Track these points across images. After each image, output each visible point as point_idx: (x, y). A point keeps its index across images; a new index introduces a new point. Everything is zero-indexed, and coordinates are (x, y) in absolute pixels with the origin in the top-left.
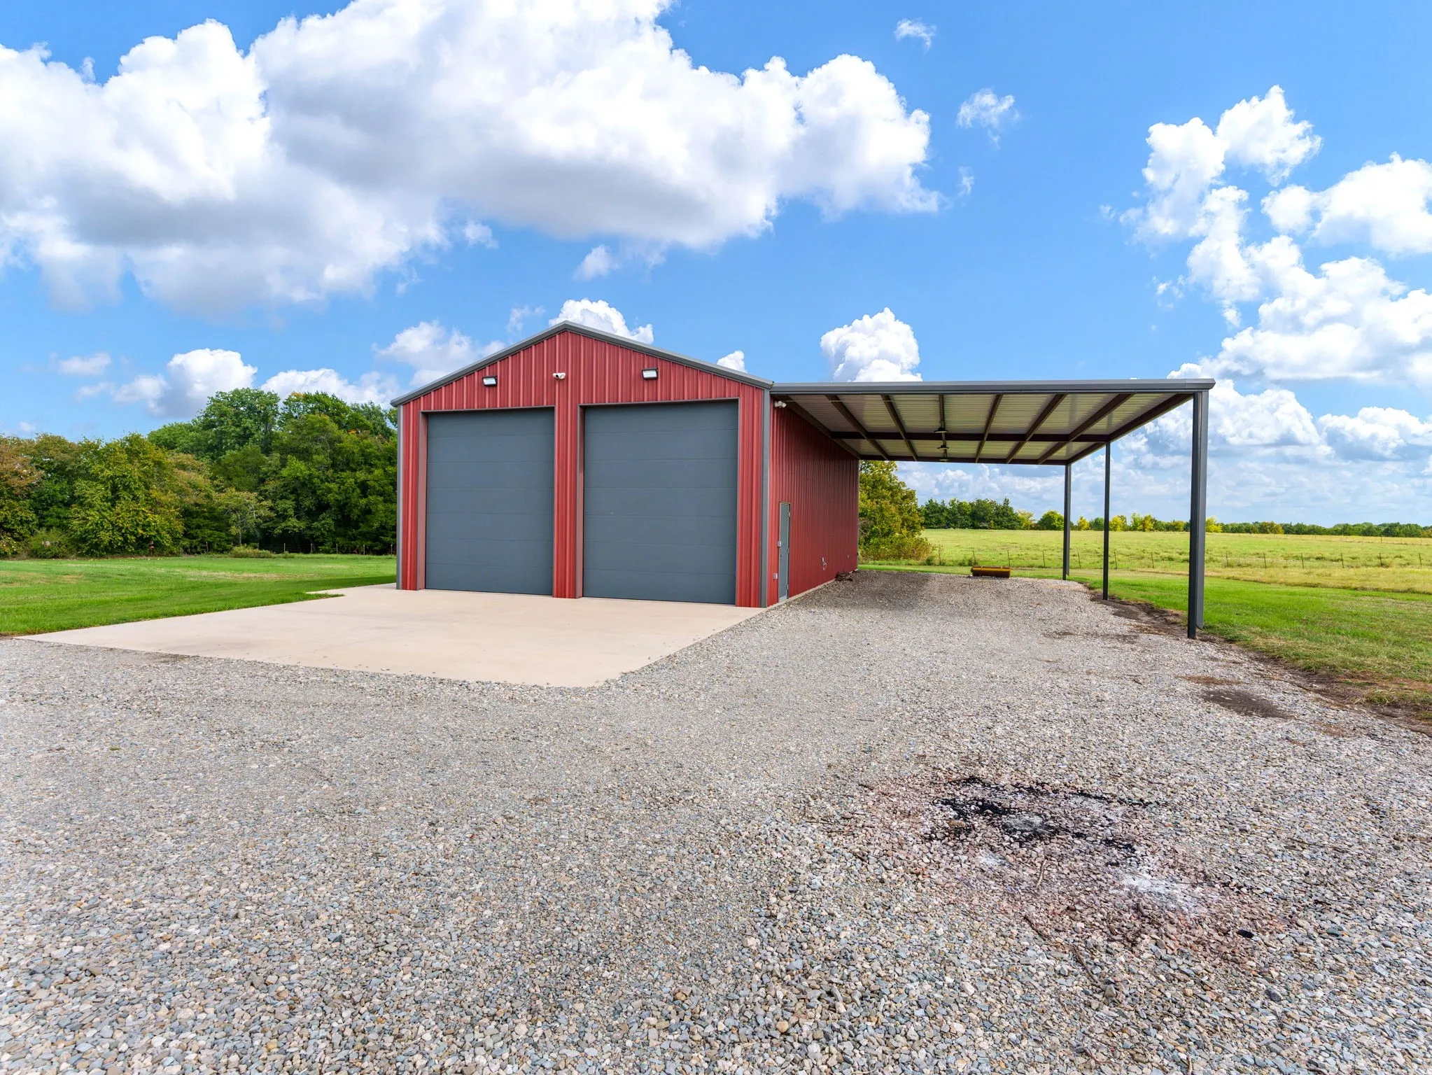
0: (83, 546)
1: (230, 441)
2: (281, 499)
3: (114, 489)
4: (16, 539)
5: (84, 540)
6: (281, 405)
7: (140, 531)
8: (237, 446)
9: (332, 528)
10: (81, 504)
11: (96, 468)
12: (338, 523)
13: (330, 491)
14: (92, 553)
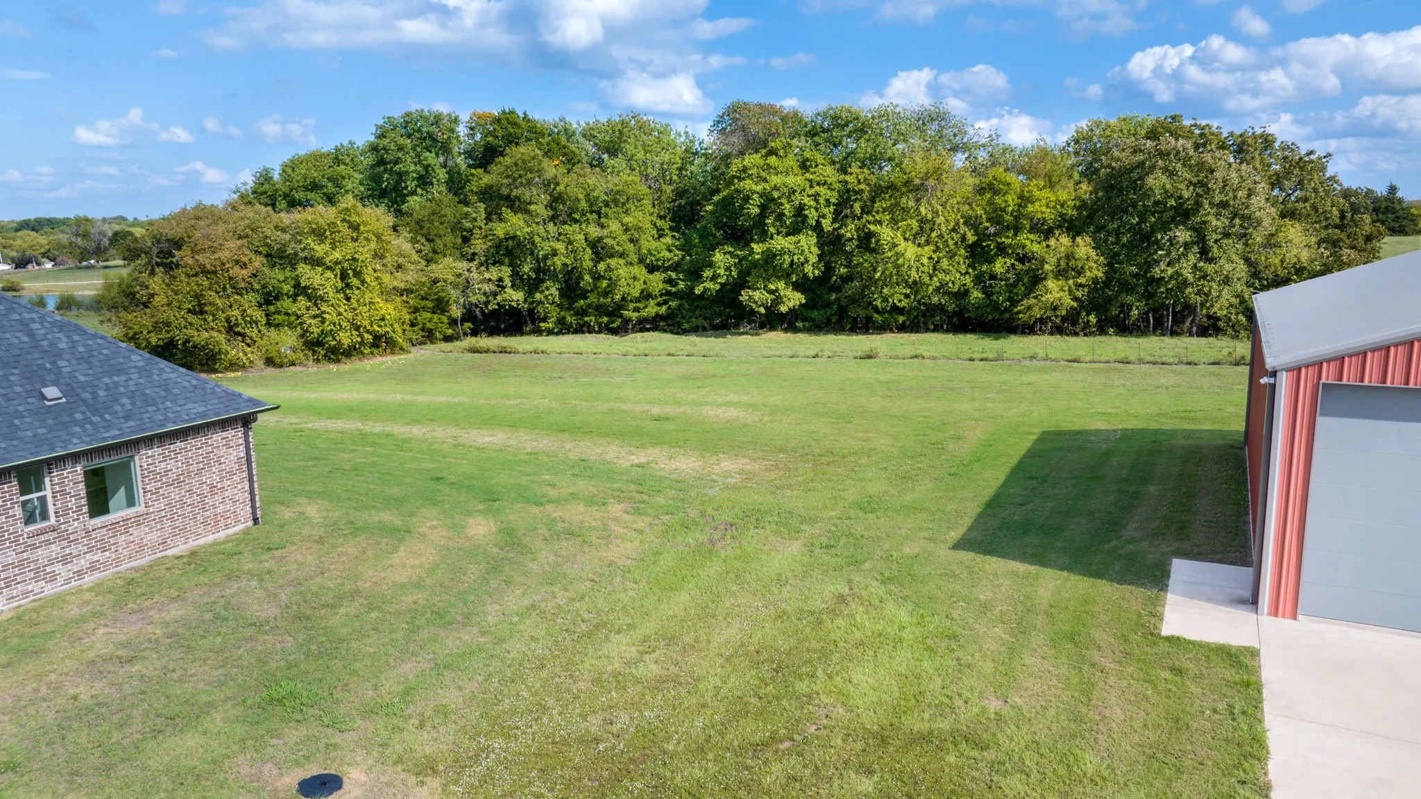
0: (319, 350)
1: (411, 185)
2: (494, 264)
3: (344, 276)
4: (249, 345)
5: (319, 343)
6: (462, 130)
7: (377, 329)
8: (419, 191)
9: (557, 299)
10: (309, 298)
11: (320, 250)
12: (563, 293)
13: (555, 253)
14: (330, 358)
